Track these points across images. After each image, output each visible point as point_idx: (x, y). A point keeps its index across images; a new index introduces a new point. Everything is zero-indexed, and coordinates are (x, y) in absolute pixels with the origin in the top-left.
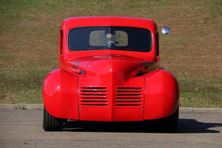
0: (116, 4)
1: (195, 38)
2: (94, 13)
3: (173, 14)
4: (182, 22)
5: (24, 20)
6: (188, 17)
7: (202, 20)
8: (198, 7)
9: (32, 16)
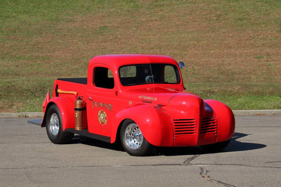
0: (142, 4)
1: (207, 34)
2: (122, 13)
3: (191, 12)
4: (198, 20)
5: (61, 22)
6: (203, 15)
7: (215, 17)
8: (213, 5)
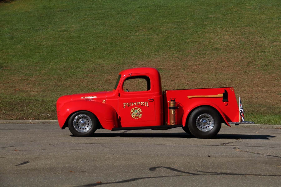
0: (189, 53)
1: (239, 75)
2: (173, 59)
3: (227, 59)
4: (232, 65)
5: (127, 65)
6: (237, 61)
7: (246, 63)
8: (245, 55)
9: (132, 62)
